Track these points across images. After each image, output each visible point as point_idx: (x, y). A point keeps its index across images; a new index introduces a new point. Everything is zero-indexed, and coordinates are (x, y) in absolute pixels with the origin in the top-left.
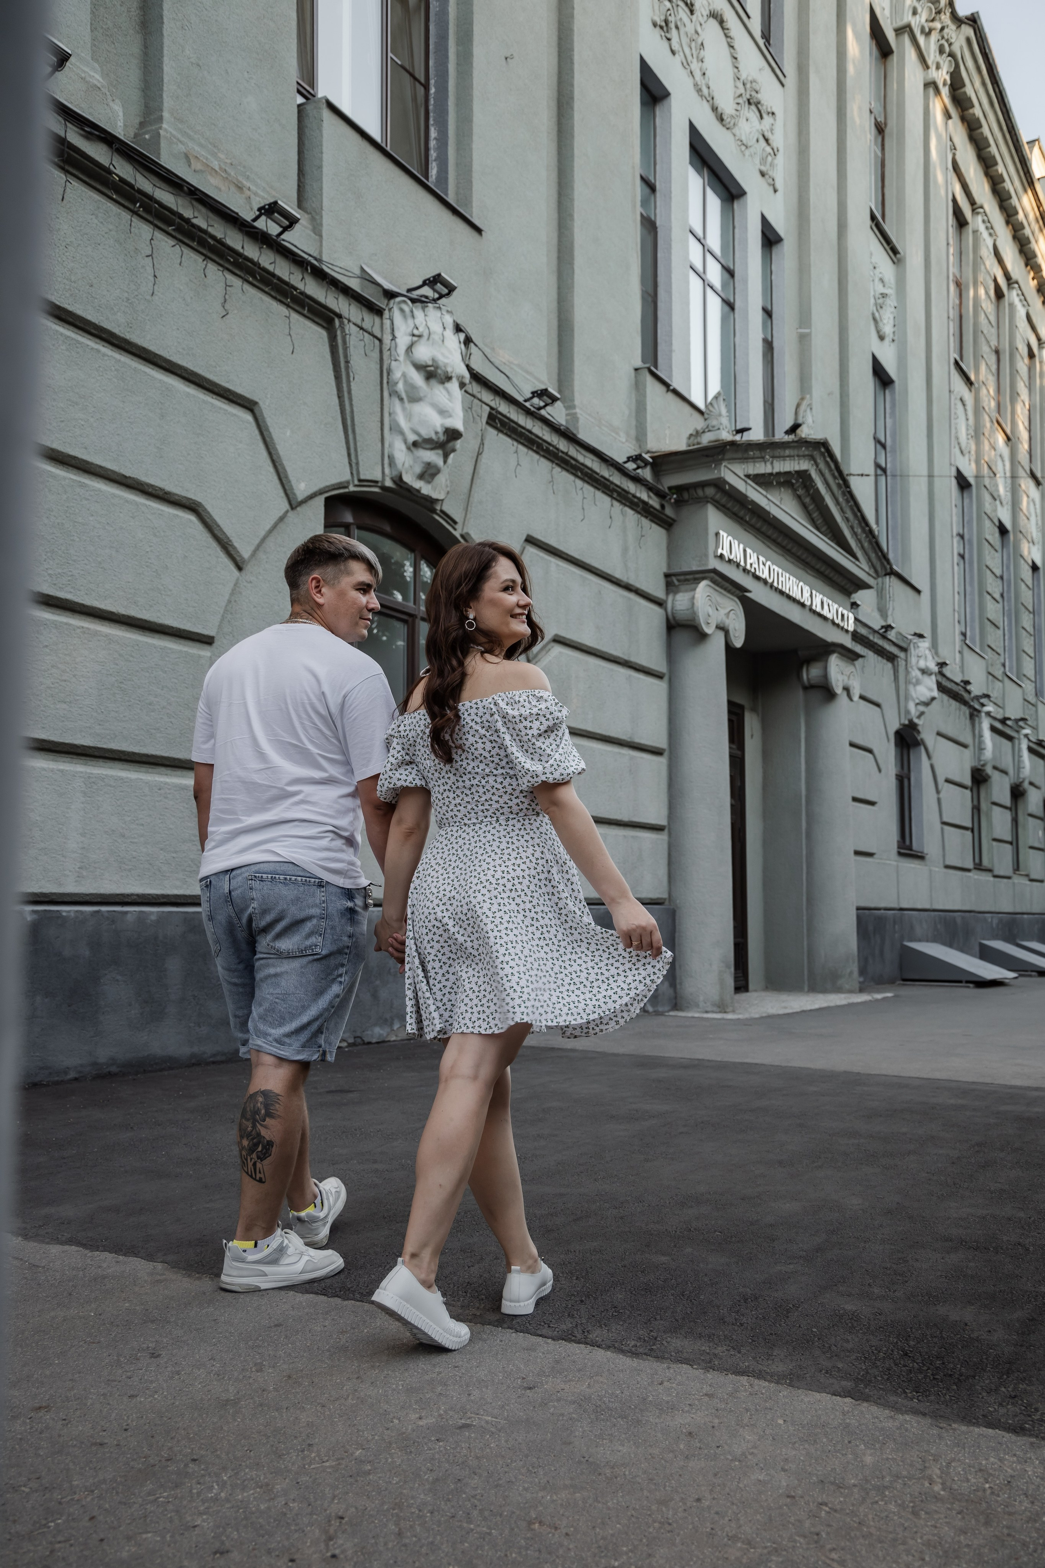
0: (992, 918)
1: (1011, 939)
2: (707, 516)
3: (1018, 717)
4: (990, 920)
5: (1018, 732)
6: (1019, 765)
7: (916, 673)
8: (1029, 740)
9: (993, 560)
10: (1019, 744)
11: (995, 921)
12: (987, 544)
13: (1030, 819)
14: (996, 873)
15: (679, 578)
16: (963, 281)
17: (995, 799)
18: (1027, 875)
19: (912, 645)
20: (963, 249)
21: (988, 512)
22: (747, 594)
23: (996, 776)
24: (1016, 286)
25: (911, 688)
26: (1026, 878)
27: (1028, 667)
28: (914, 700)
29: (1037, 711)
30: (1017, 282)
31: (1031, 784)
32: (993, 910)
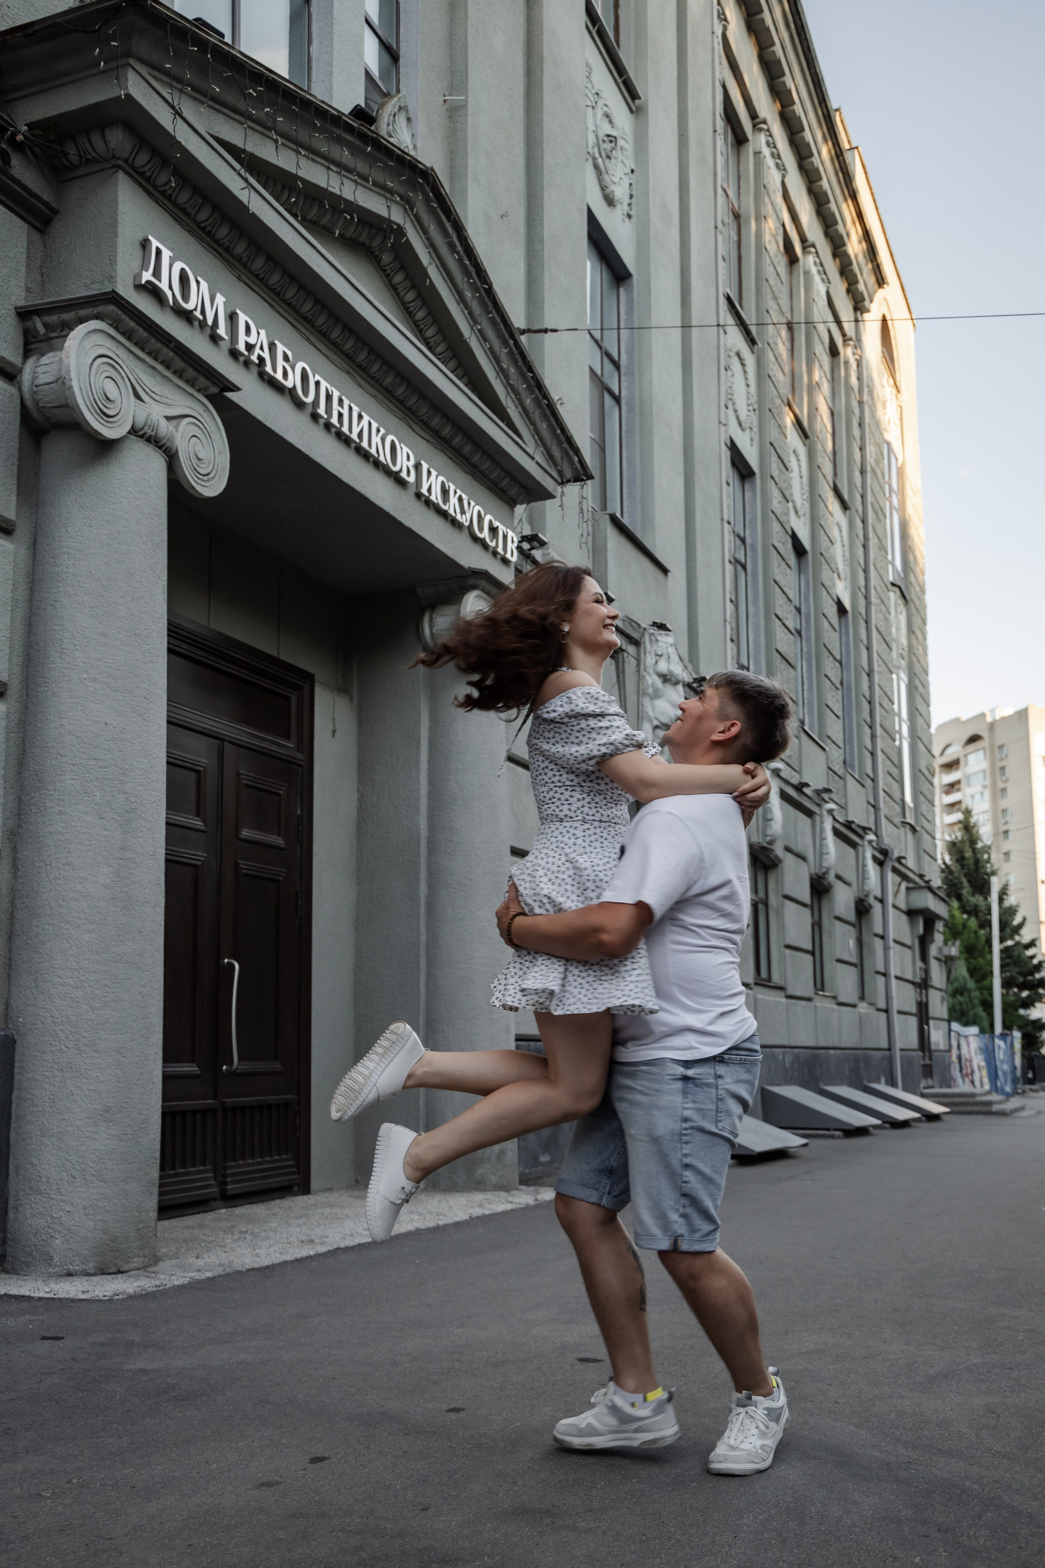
0: (784, 1054)
1: (813, 1084)
2: (116, 201)
3: (820, 788)
4: (780, 1057)
5: (819, 805)
6: (821, 850)
7: (652, 680)
8: (835, 819)
9: (787, 577)
10: (822, 822)
11: (789, 1059)
12: (775, 552)
13: (838, 924)
14: (790, 992)
15: (48, 319)
16: (742, 212)
17: (788, 891)
18: (834, 998)
19: (647, 637)
20: (742, 173)
21: (778, 512)
22: (230, 395)
23: (789, 861)
24: (813, 250)
25: (646, 701)
26: (834, 1001)
27: (835, 728)
28: (650, 721)
29: (845, 786)
30: (813, 246)
31: (838, 877)
32: (786, 1043)
